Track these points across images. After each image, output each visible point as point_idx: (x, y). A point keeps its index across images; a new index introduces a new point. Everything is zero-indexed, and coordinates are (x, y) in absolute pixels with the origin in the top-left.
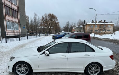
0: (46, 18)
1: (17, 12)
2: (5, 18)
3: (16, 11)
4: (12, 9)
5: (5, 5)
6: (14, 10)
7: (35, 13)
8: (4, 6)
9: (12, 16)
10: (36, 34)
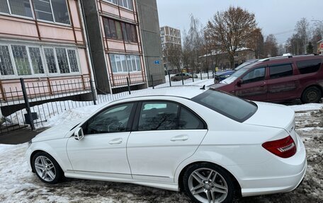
0: (220, 25)
1: (135, 26)
2: (106, 47)
3: (130, 24)
4: (120, 21)
5: (103, 17)
6: (125, 23)
7: (192, 17)
8: (101, 18)
9: (123, 39)
10: (191, 75)
